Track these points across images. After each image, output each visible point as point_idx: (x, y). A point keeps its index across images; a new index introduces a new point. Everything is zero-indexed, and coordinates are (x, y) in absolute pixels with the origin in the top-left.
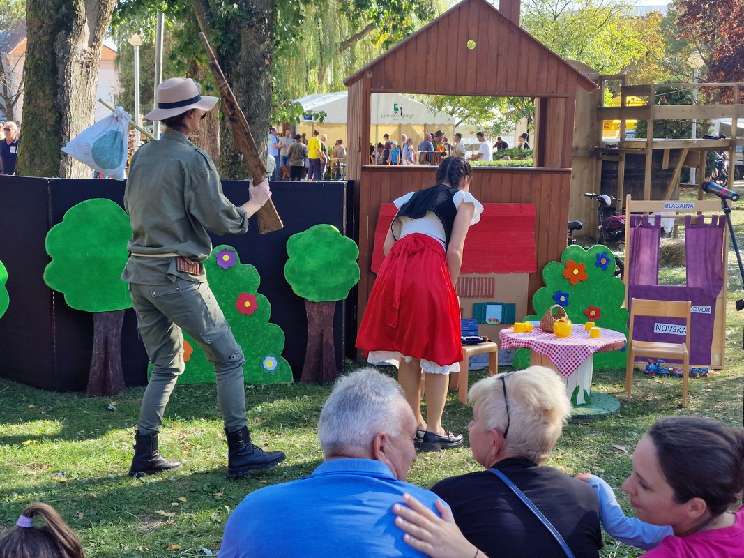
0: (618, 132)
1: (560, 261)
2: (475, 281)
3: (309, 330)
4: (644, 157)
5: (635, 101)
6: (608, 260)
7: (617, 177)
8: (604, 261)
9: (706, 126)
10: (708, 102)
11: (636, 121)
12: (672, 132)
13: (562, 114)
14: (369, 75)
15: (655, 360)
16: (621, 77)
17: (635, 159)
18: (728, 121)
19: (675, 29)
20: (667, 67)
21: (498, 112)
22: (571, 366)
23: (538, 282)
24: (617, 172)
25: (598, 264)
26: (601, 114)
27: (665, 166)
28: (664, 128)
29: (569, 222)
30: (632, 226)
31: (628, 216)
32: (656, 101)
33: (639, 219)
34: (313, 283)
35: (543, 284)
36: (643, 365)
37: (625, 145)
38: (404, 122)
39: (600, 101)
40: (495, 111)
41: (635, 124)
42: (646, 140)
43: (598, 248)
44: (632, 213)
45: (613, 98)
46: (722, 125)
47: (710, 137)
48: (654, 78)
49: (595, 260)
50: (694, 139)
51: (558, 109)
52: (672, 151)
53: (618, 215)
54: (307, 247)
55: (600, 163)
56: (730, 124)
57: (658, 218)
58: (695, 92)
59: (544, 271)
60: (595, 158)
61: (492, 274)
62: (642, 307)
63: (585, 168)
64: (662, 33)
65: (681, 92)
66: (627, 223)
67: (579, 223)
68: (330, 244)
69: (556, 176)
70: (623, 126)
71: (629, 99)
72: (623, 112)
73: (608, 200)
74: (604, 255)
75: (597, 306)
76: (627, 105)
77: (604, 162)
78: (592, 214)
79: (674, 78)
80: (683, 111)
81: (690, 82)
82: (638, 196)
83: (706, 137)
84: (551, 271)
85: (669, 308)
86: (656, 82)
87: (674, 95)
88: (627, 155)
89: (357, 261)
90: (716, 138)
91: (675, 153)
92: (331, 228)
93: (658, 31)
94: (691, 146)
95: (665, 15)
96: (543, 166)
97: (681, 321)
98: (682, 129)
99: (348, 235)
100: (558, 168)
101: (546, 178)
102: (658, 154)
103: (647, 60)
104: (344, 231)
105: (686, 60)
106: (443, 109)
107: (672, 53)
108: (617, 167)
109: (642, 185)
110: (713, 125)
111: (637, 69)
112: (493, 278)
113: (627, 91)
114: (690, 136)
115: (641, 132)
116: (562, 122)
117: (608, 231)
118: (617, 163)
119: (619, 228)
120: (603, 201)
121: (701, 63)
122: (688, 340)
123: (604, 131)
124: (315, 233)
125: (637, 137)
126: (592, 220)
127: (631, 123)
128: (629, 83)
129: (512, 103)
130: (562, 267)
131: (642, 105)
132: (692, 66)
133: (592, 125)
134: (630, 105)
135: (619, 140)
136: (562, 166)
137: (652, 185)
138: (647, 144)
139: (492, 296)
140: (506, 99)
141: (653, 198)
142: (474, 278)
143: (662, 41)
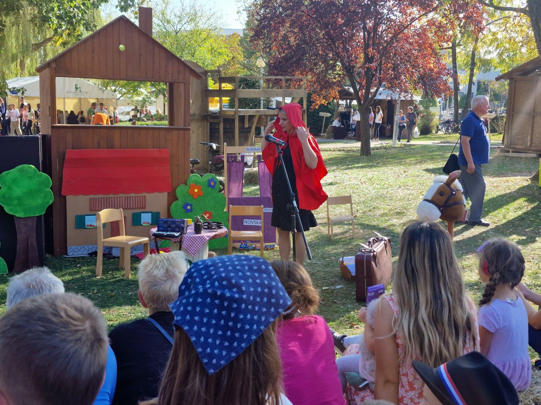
0: (219, 104)
1: (186, 185)
2: (133, 198)
3: (18, 236)
4: (233, 120)
5: (227, 86)
6: (215, 183)
7: (219, 132)
8: (212, 183)
9: (268, 101)
10: (269, 87)
11: (228, 98)
12: (249, 105)
13: (183, 93)
14: (54, 65)
15: (245, 241)
16: (219, 72)
17: (229, 121)
18: (280, 99)
19: (248, 44)
20: (245, 66)
21: (145, 90)
22: (195, 249)
23: (173, 198)
24: (219, 129)
25: (209, 185)
26: (207, 94)
27: (247, 125)
28: (245, 103)
29: (191, 160)
30: (228, 162)
31: (225, 156)
32: (240, 87)
33: (232, 157)
34: (19, 205)
35: (176, 199)
36: (238, 245)
37: (222, 113)
38: (82, 97)
39: (206, 86)
40: (143, 90)
41: (228, 100)
42: (234, 110)
43: (208, 176)
44: (227, 154)
45: (214, 84)
46: (277, 101)
47: (270, 108)
48: (238, 73)
49: (207, 183)
50: (262, 109)
51: (180, 90)
52: (250, 116)
53: (221, 155)
54: (14, 181)
55: (209, 123)
56: (281, 100)
57: (243, 157)
58: (262, 82)
59: (176, 190)
60: (205, 120)
61: (144, 194)
62: (236, 210)
63: (200, 127)
64: (241, 46)
65: (253, 82)
66: (225, 159)
67: (197, 161)
68: (30, 178)
69: (181, 132)
70: (221, 101)
71: (223, 85)
72: (220, 93)
73: (214, 146)
74: (212, 180)
75: (210, 211)
76: (223, 89)
77: (211, 123)
78: (205, 154)
79: (249, 73)
80: (255, 93)
81: (258, 76)
82: (231, 143)
83: (268, 108)
84: (181, 191)
85: (251, 210)
86: (239, 75)
87: (249, 83)
88: (224, 119)
89: (51, 188)
90: (274, 109)
91: (251, 117)
92: (31, 167)
93: (238, 45)
94: (260, 114)
95: (242, 35)
96: (172, 125)
97: (258, 218)
98: (255, 103)
99: (43, 171)
100: (182, 127)
101: (175, 133)
102: (242, 118)
103: (233, 62)
104: (41, 169)
105: (256, 62)
106: (109, 88)
107: (247, 58)
108: (219, 126)
109: (234, 137)
110: (272, 101)
111: (228, 67)
112: (145, 196)
113: (222, 80)
114: (260, 108)
115: (231, 105)
116: (183, 98)
117: (215, 165)
118: (218, 124)
119: (221, 163)
120: (211, 147)
121: (264, 65)
122: (262, 228)
123: (210, 104)
124: (19, 171)
125: (230, 108)
126: (205, 158)
127: (226, 99)
128: (223, 76)
129: (152, 85)
130: (188, 188)
131: (231, 89)
132: (259, 66)
133: (203, 100)
134: (225, 89)
135: (219, 110)
136: (184, 126)
137: (239, 137)
138: (235, 112)
139: (145, 208)
140: (149, 83)
141: (240, 145)
142: (133, 197)
143: (241, 51)
